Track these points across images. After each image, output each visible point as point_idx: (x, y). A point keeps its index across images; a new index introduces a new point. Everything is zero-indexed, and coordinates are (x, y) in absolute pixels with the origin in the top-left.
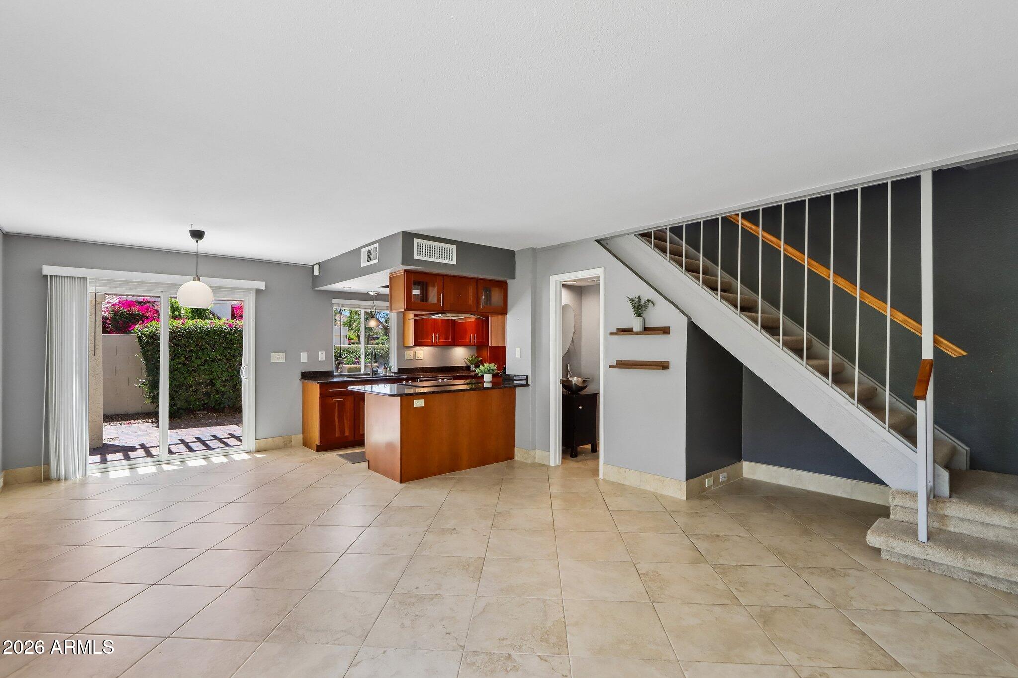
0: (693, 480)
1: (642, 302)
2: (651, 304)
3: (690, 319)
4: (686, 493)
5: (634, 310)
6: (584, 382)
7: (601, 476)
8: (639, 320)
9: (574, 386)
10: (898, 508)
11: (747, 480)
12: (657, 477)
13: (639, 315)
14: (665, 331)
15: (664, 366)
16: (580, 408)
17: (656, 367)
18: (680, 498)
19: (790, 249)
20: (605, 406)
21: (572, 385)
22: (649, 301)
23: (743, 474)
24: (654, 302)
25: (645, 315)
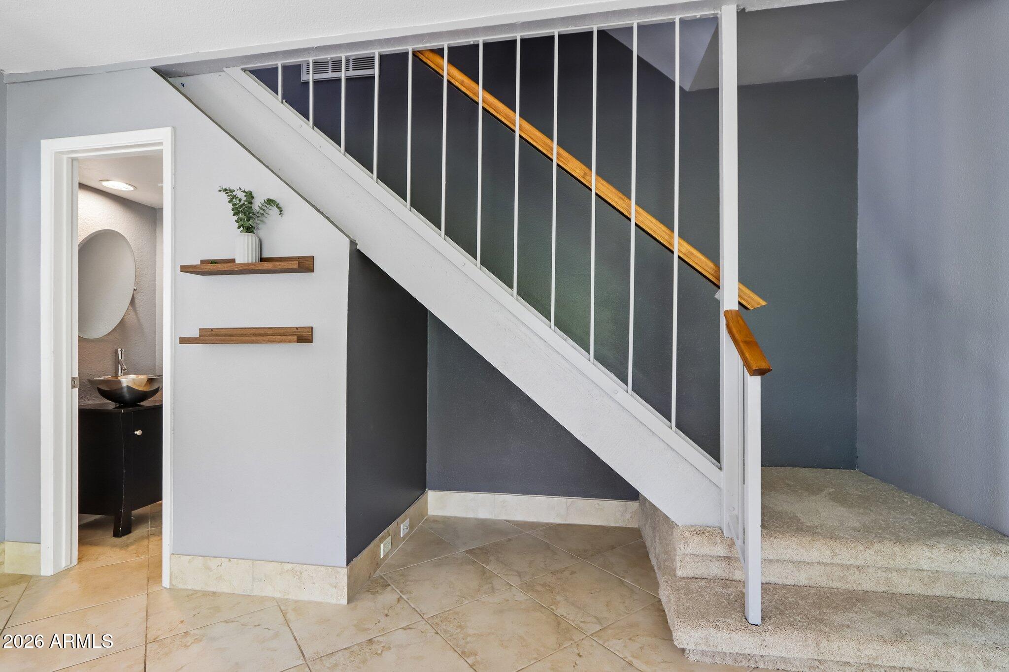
0: (359, 557)
1: (257, 205)
2: (275, 209)
3: (353, 243)
4: (346, 590)
5: (236, 218)
6: (150, 381)
7: (166, 582)
8: (248, 238)
9: (125, 390)
10: (687, 558)
11: (436, 520)
12: (288, 567)
13: (249, 229)
14: (305, 265)
15: (304, 336)
16: (138, 433)
17: (283, 338)
18: (334, 601)
19: (527, 126)
20: (173, 429)
21: (122, 388)
22: (270, 202)
23: (429, 511)
24: (280, 205)
25: (263, 232)
